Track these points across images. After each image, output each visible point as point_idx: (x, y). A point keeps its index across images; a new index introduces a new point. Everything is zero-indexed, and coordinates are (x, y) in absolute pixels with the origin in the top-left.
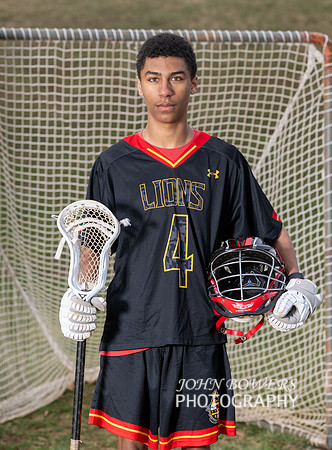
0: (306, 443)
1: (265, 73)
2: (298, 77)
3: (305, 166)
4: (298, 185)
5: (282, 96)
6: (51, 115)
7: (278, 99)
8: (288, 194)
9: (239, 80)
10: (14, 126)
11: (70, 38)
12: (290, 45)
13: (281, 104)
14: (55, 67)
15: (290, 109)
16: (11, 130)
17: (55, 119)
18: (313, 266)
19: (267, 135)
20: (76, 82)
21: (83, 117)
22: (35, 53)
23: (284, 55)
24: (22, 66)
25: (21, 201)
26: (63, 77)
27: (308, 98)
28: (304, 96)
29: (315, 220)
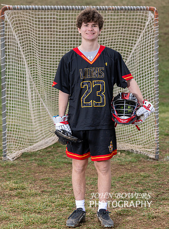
0: (148, 157)
1: (133, 22)
2: (145, 23)
3: (147, 56)
4: (145, 63)
5: (139, 30)
6: (54, 38)
7: (137, 31)
8: (141, 66)
9: (123, 24)
10: (40, 42)
11: (61, 9)
12: (142, 11)
13: (138, 33)
14: (55, 20)
15: (142, 35)
16: (39, 43)
17: (55, 39)
18: (150, 93)
19: (133, 45)
20: (63, 26)
21: (66, 38)
22: (48, 15)
23: (140, 15)
24: (43, 20)
25: (43, 69)
26: (59, 24)
27: (149, 31)
28: (147, 30)
29: (151, 76)
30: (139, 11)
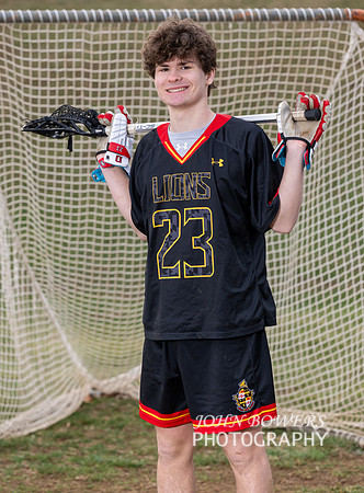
1: (305, 53)
4: (342, 171)
6: (78, 102)
7: (318, 81)
8: (331, 181)
11: (99, 20)
12: (331, 23)
13: (321, 86)
14: (82, 50)
15: (331, 90)
18: (359, 257)
20: (105, 66)
21: (112, 103)
22: (61, 36)
23: (325, 34)
24: (48, 51)
26: (92, 62)
29: (361, 208)
30: (322, 23)
